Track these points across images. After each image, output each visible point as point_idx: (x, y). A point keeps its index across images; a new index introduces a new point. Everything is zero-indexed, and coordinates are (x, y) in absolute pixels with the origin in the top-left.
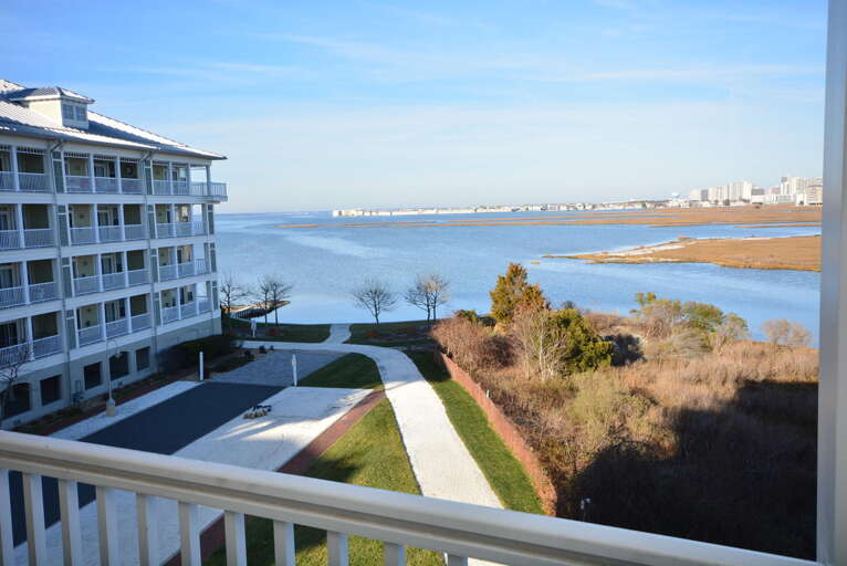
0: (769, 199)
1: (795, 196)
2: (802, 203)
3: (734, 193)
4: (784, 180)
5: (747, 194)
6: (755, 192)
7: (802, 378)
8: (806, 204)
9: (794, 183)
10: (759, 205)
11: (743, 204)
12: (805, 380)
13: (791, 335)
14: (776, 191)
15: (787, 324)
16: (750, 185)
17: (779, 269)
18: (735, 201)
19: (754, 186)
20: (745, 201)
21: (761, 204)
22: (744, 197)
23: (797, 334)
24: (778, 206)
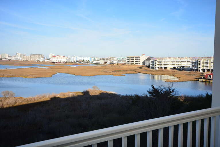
0: (13, 58)
1: (19, 58)
2: (21, 60)
3: (3, 57)
4: (17, 54)
5: (7, 57)
6: (9, 57)
7: (11, 106)
8: (22, 60)
9: (19, 55)
10: (10, 60)
11: (5, 60)
12: (12, 106)
13: (9, 94)
14: (15, 57)
15: (8, 92)
16: (7, 55)
17: (12, 77)
18: (3, 59)
19: (9, 55)
20: (6, 59)
21: (11, 60)
22: (6, 58)
23: (11, 94)
24: (15, 60)
